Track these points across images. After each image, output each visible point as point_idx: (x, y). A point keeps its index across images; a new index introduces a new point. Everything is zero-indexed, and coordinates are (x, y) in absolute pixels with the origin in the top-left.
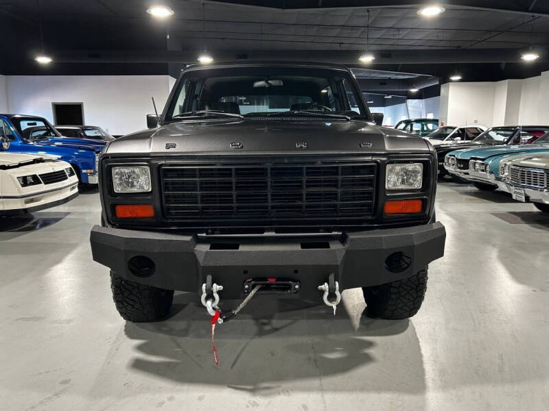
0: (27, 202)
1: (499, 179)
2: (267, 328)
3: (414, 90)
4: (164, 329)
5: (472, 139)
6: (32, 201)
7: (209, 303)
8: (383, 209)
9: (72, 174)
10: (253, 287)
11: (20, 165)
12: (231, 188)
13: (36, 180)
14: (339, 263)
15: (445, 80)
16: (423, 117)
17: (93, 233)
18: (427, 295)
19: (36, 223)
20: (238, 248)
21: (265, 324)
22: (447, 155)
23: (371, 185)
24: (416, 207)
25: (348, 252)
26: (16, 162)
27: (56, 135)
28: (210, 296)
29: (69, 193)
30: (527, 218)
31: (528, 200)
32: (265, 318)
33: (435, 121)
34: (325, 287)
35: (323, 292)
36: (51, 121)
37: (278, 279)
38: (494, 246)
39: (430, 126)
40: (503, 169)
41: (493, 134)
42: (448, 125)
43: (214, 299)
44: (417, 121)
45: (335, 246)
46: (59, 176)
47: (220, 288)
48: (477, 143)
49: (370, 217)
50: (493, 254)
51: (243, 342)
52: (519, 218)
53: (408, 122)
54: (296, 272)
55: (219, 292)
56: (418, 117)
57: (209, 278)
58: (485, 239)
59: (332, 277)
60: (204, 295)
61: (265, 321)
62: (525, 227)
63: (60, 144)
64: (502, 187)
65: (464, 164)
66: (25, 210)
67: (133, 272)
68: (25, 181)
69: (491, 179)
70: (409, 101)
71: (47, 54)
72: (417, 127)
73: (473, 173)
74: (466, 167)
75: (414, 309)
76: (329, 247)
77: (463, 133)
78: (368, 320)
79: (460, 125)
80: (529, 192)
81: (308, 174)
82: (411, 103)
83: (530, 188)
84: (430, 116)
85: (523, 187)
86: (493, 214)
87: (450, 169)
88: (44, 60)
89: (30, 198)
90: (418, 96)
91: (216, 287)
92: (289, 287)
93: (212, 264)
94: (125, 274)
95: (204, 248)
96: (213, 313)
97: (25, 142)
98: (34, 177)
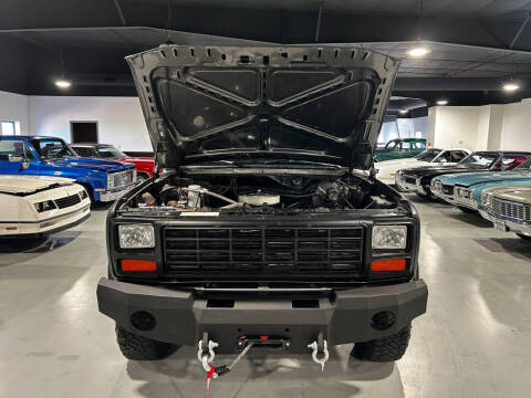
0: (42, 227)
1: (481, 207)
2: (261, 369)
3: (403, 112)
4: (164, 368)
5: (457, 161)
6: (47, 225)
7: (205, 358)
8: (369, 266)
9: (85, 197)
10: (246, 344)
11: (38, 191)
12: (227, 248)
13: (51, 205)
14: (327, 323)
15: (432, 103)
16: (412, 137)
17: (99, 287)
18: (411, 342)
19: (50, 243)
20: (232, 306)
21: (257, 365)
22: (434, 179)
23: (358, 246)
24: (401, 266)
25: (336, 311)
26: (34, 188)
27: (72, 155)
28: (206, 352)
29: (81, 215)
30: (508, 245)
31: (508, 229)
32: (259, 358)
33: (423, 141)
34: (314, 345)
35: (312, 350)
36: (68, 140)
37: (271, 337)
38: (477, 277)
39: (419, 145)
40: (485, 198)
41: (477, 157)
42: (435, 147)
43: (209, 355)
44: (406, 141)
45: (325, 305)
46: (73, 200)
47: (216, 345)
48: (462, 166)
49: (356, 275)
50: (475, 286)
51: (237, 385)
52: (500, 246)
53: (397, 141)
54: (287, 330)
55: (214, 349)
56: (407, 137)
57: (206, 335)
58: (468, 270)
59: (320, 337)
60: (201, 351)
61: (259, 361)
62: (506, 256)
63: (75, 164)
64: (484, 214)
65: (449, 189)
66: (41, 234)
67: (135, 325)
68: (41, 207)
69: (473, 205)
70: (399, 120)
71: (67, 78)
72: (406, 146)
73: (457, 198)
74: (451, 192)
75: (399, 355)
76: (318, 306)
77: (448, 155)
78: (356, 362)
79: (446, 148)
80: (509, 224)
81: (300, 235)
82: (401, 122)
83: (510, 219)
84: (419, 135)
85: (504, 218)
86: (475, 240)
87: (436, 192)
88: (63, 84)
89: (46, 223)
90: (408, 116)
91: (212, 344)
92: (281, 345)
93: (208, 321)
94: (128, 327)
95: (201, 305)
96: (208, 369)
97: (43, 162)
98: (50, 202)
